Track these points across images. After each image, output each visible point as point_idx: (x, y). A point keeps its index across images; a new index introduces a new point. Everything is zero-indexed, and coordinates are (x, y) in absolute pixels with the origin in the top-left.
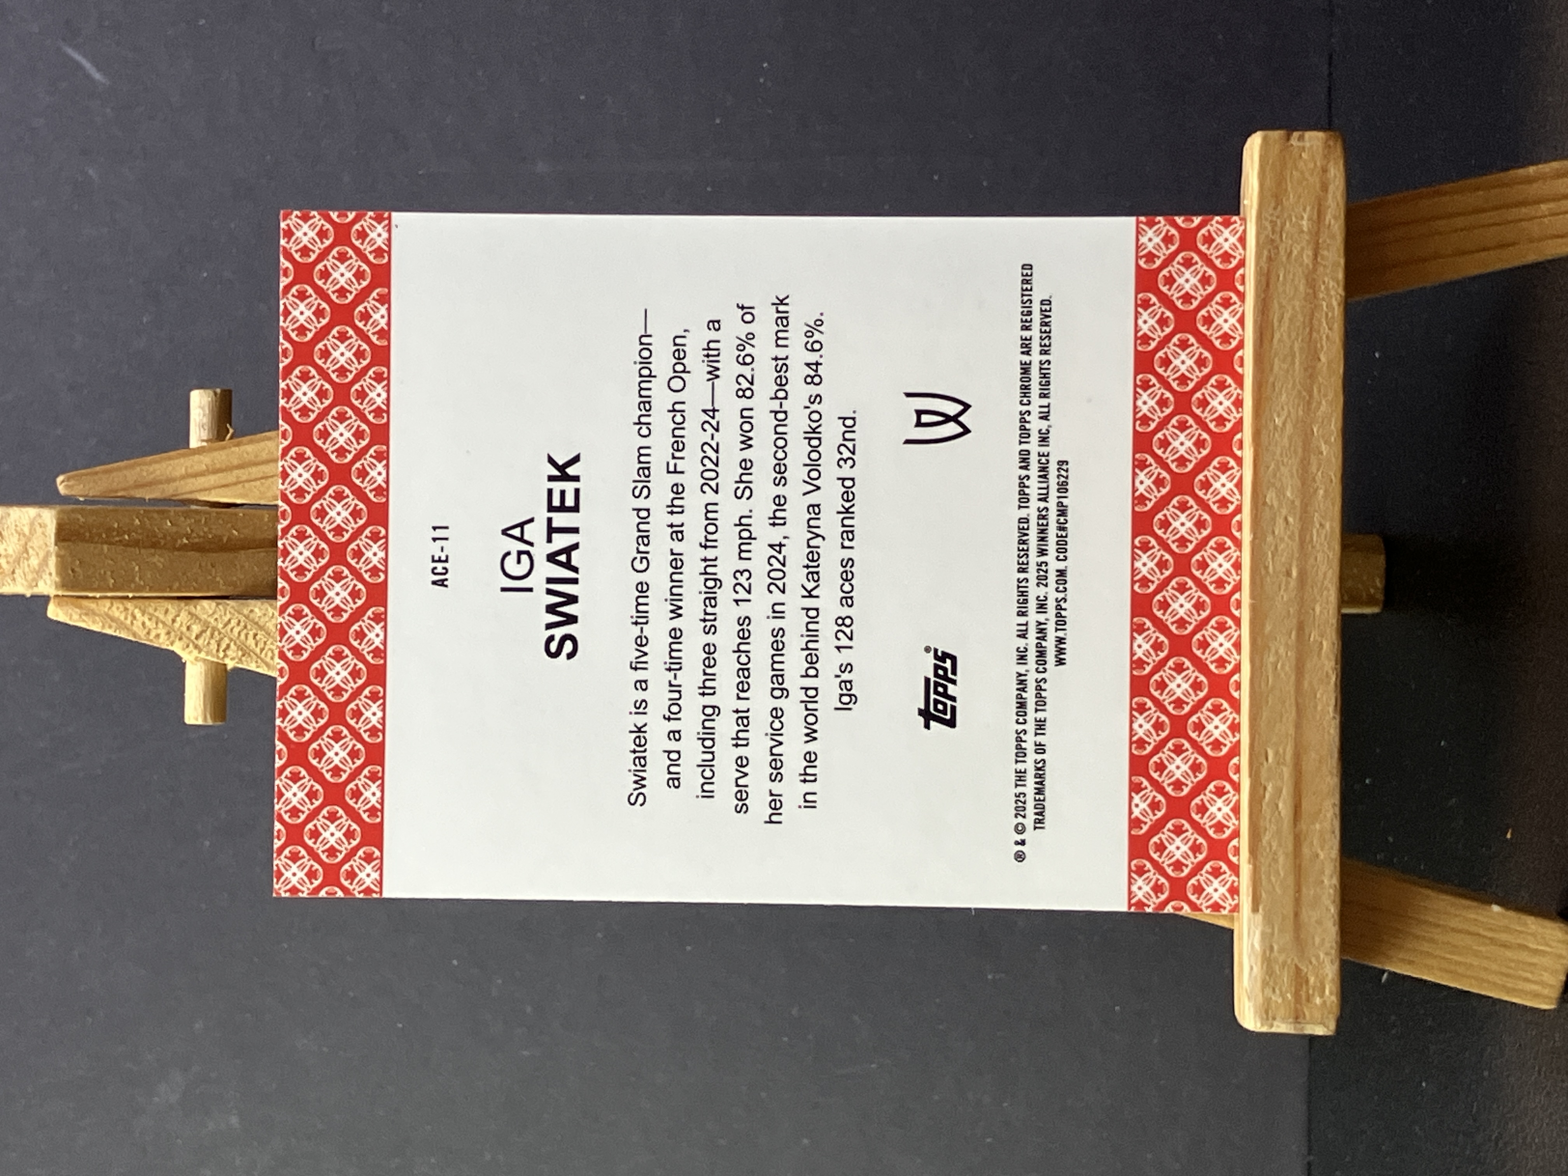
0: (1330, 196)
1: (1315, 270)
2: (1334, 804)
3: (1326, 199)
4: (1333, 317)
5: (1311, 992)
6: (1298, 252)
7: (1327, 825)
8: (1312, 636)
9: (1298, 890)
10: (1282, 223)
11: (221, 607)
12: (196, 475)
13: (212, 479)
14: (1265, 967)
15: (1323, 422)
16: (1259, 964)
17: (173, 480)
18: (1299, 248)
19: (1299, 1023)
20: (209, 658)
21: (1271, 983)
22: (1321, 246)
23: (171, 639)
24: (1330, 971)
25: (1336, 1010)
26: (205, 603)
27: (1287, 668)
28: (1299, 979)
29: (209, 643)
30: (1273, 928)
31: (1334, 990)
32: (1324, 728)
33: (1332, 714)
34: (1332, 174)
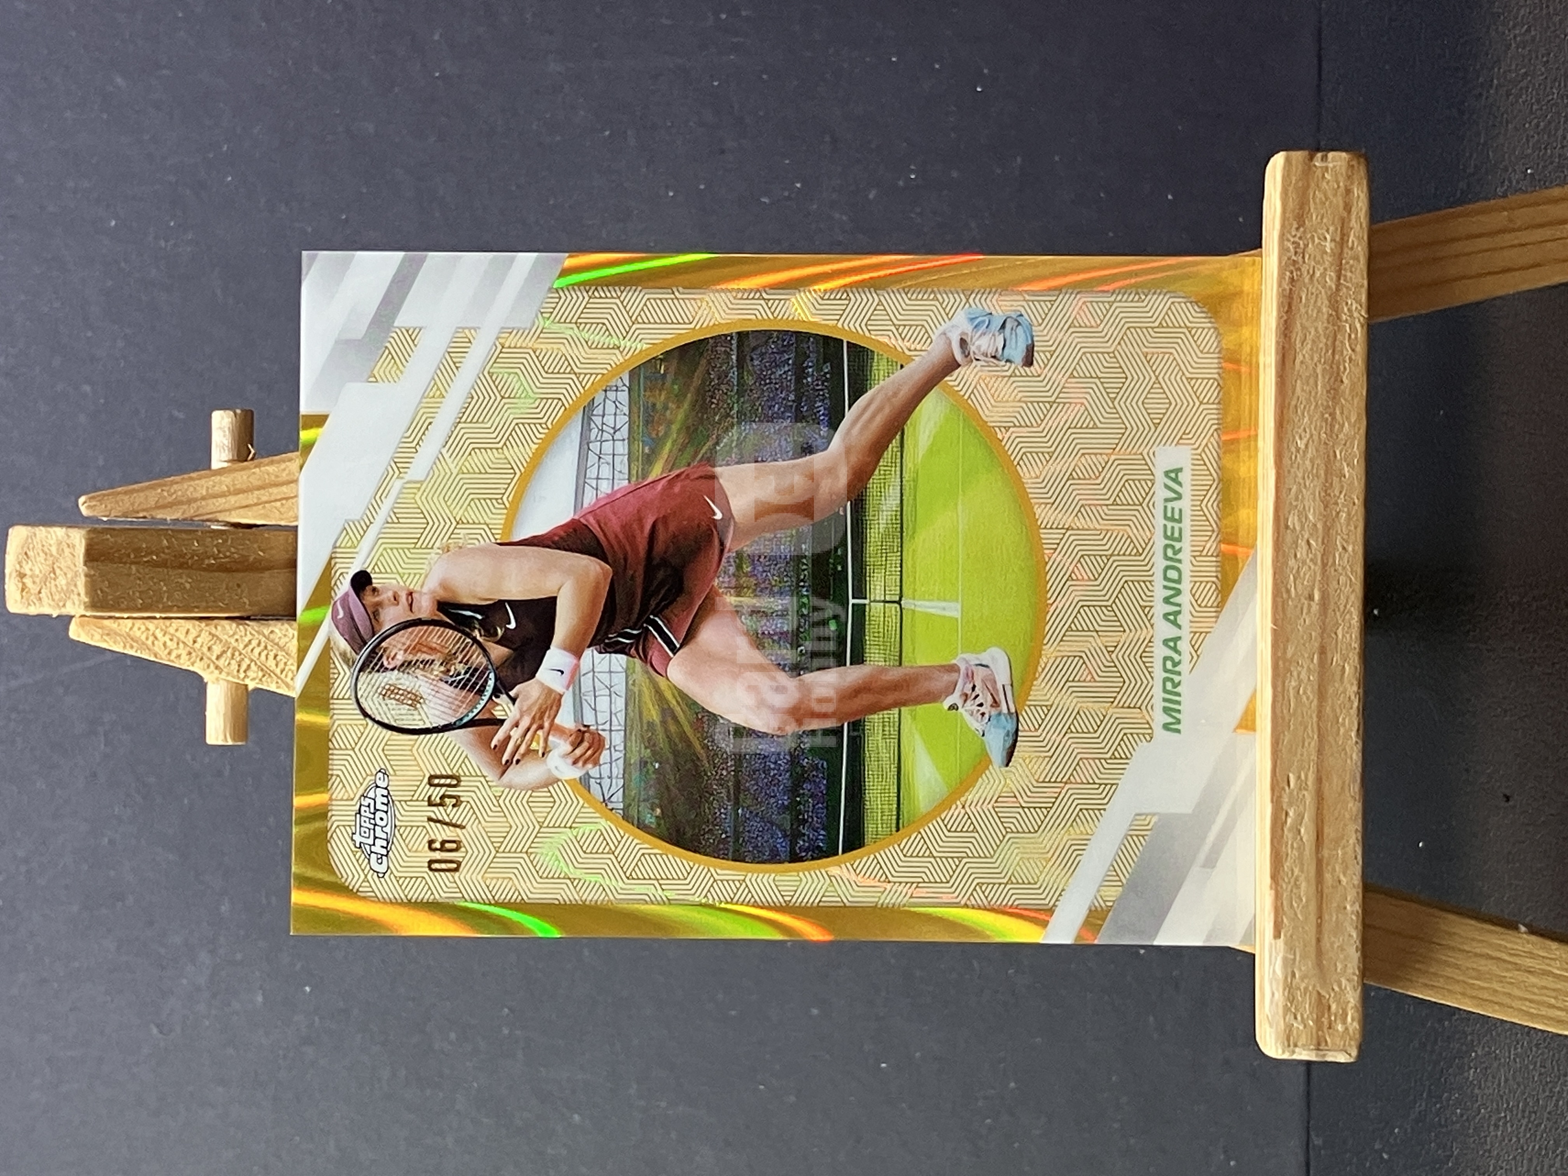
0: (1353, 217)
1: (1338, 289)
2: (1357, 830)
3: (1350, 220)
4: (1356, 338)
5: (1333, 1018)
6: (1321, 274)
7: (1349, 850)
8: (1335, 659)
9: (1320, 917)
10: (1304, 245)
11: (241, 627)
12: (215, 496)
13: (233, 499)
14: (1286, 994)
15: (1345, 445)
16: (1281, 990)
17: (195, 500)
18: (1322, 268)
19: (1322, 1050)
20: (230, 678)
21: (1293, 1010)
22: (1343, 267)
23: (192, 660)
24: (1352, 997)
25: (1357, 1036)
26: (226, 623)
27: (1309, 694)
28: (1322, 1006)
29: (229, 664)
30: (1295, 954)
31: (1356, 1015)
32: (1346, 754)
33: (1354, 739)
34: (1356, 195)
